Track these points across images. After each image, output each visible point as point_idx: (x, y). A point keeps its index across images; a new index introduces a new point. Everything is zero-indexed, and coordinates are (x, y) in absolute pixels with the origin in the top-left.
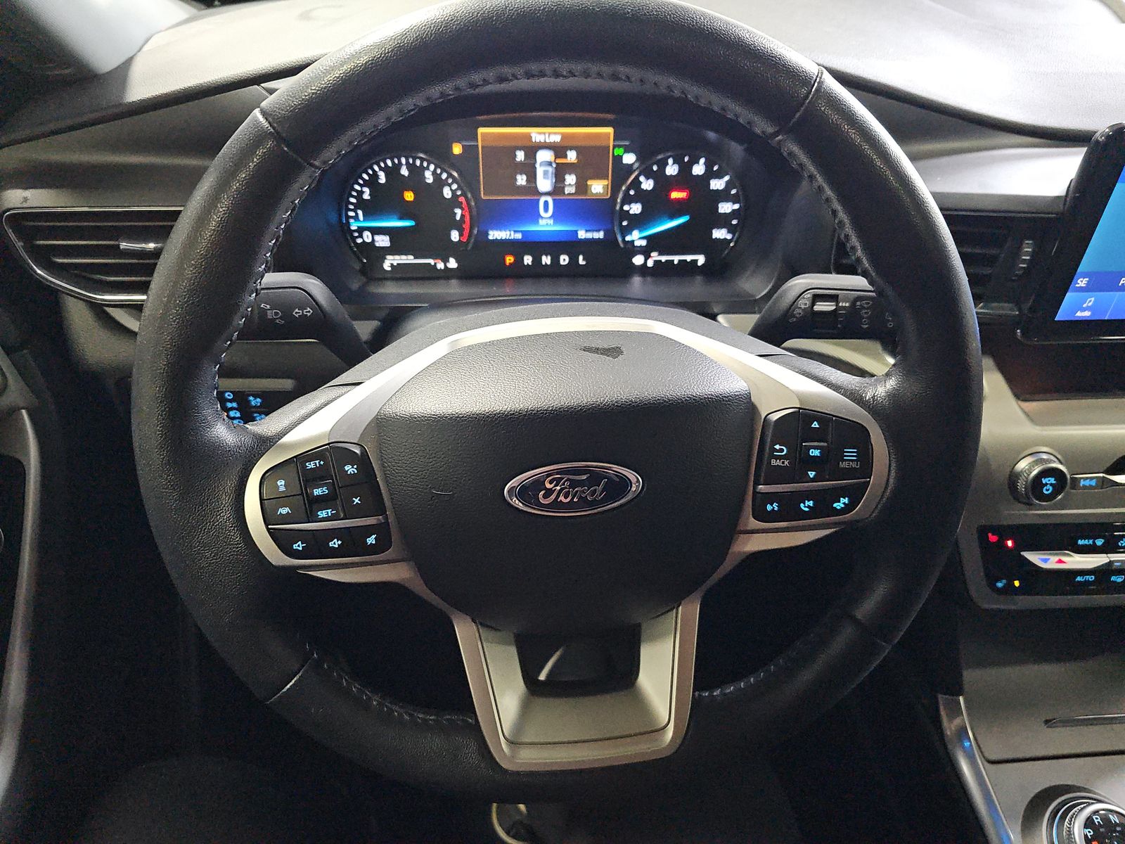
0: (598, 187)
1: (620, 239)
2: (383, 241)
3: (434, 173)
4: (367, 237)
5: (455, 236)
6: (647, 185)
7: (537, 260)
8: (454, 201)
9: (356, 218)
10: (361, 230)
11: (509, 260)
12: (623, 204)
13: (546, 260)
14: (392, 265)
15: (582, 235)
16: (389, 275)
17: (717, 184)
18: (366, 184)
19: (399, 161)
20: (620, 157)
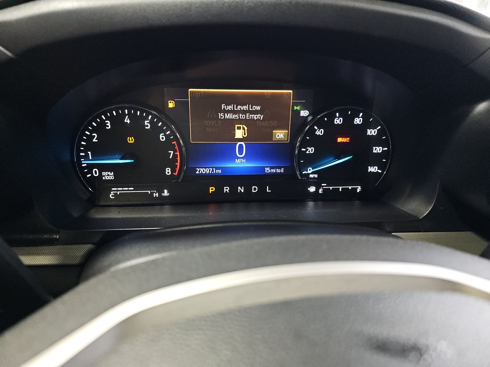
0: (280, 135)
1: (298, 173)
2: (108, 175)
3: (151, 122)
4: (96, 172)
5: (168, 171)
6: (320, 132)
7: (233, 190)
8: (168, 144)
9: (86, 157)
10: (90, 167)
11: (212, 189)
12: (301, 147)
13: (241, 189)
14: (116, 194)
15: (268, 170)
16: (112, 203)
17: (372, 132)
18: (94, 130)
19: (123, 112)
20: (298, 112)
